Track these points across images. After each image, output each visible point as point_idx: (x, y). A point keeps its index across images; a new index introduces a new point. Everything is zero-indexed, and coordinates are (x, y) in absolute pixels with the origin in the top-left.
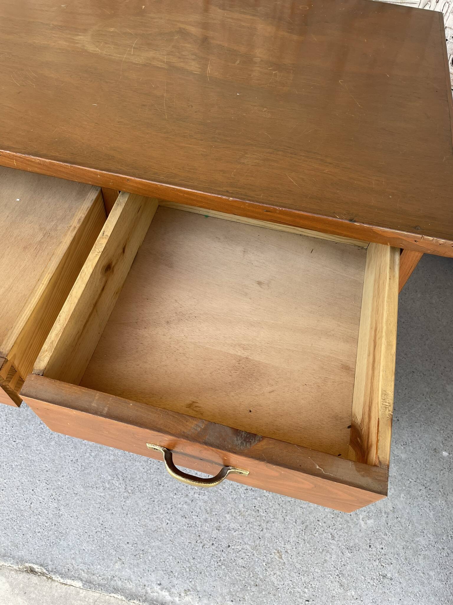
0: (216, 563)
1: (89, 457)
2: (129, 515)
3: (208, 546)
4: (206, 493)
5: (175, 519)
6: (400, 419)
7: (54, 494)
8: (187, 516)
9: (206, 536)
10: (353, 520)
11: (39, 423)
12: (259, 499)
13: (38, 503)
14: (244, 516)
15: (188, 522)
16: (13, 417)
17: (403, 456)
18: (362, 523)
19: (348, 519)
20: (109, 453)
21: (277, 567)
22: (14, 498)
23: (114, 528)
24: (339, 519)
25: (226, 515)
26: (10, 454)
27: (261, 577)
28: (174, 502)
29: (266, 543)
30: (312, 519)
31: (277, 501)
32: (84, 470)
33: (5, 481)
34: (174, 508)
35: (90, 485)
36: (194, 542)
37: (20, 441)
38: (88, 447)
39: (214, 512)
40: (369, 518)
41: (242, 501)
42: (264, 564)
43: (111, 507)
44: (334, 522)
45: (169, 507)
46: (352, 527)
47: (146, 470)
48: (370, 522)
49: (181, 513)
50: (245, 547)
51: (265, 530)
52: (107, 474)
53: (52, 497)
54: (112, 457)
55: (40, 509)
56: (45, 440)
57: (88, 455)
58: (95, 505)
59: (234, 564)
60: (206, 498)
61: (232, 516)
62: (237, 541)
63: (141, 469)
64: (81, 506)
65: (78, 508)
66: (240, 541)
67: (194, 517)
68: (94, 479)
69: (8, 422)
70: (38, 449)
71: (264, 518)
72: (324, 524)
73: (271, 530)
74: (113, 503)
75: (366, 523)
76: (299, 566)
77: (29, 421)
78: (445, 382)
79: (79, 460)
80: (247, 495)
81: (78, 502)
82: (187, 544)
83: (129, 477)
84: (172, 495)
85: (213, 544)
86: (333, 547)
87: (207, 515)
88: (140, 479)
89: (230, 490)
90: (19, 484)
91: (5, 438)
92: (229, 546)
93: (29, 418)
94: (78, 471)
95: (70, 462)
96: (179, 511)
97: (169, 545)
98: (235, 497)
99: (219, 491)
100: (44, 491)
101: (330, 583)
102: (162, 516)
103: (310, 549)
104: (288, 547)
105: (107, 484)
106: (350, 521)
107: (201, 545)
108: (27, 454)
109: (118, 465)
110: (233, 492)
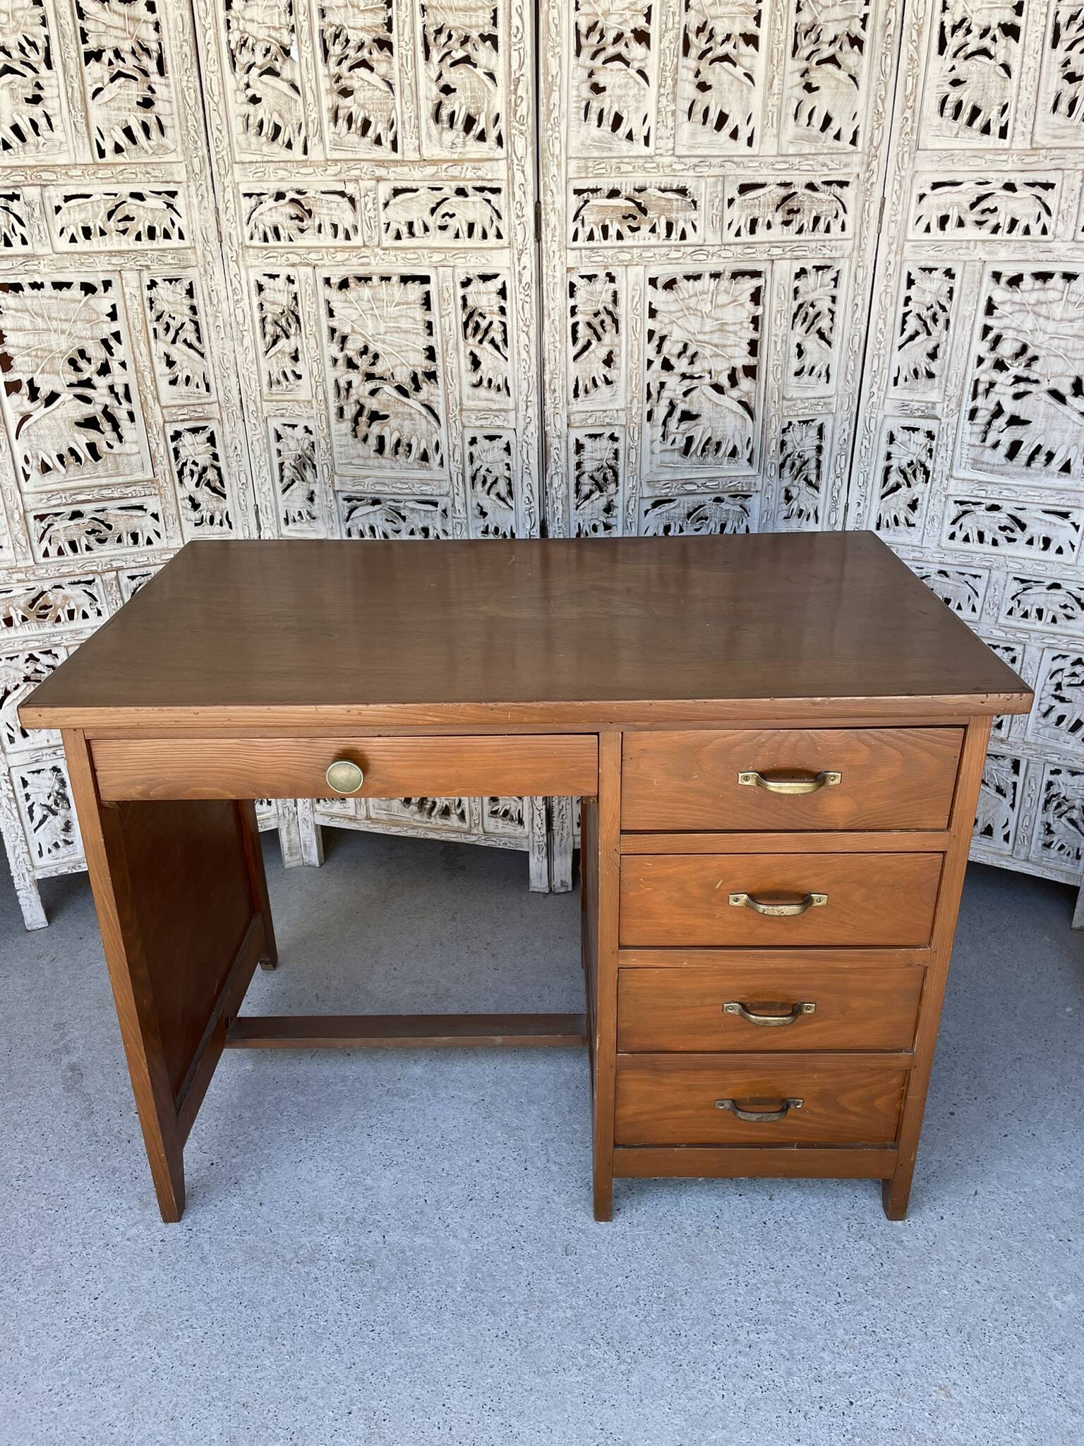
0: (841, 1437)
1: (527, 1323)
2: (646, 1401)
3: (814, 1414)
4: (770, 1328)
5: (734, 1386)
6: (1037, 1133)
7: (488, 1401)
8: (753, 1375)
9: (802, 1398)
10: (1039, 1303)
11: (406, 1288)
12: (865, 1313)
13: (463, 1424)
14: (853, 1347)
15: (760, 1384)
16: (351, 1290)
17: (1071, 1185)
18: (1058, 1304)
19: (1032, 1304)
20: (562, 1307)
21: (951, 1412)
22: (413, 1430)
23: (628, 1429)
24: (1017, 1308)
25: (822, 1354)
26: (372, 1354)
27: (932, 1437)
28: (719, 1357)
29: (913, 1381)
30: (971, 1320)
31: (898, 1308)
32: (526, 1347)
33: (383, 1403)
34: (722, 1367)
35: (551, 1369)
36: (785, 1414)
37: (382, 1328)
38: (517, 1305)
39: (798, 1354)
40: (1065, 1293)
41: (838, 1325)
42: (927, 1414)
43: (606, 1396)
44: (1011, 1315)
45: (712, 1367)
46: (1044, 1313)
47: (642, 1318)
48: (1070, 1298)
49: (739, 1372)
50: (879, 1397)
51: (901, 1361)
52: (573, 1343)
53: (487, 1408)
54: (569, 1313)
55: (473, 1435)
56: (429, 1313)
57: (522, 1319)
58: (574, 1400)
59: (873, 1429)
60: (772, 1335)
61: (833, 1352)
62: (862, 1390)
63: (632, 1318)
64: (548, 1408)
65: (544, 1413)
66: (867, 1389)
67: (765, 1373)
68: (553, 1357)
69: (345, 1300)
70: (423, 1332)
71: (890, 1342)
72: (996, 1324)
73: (910, 1356)
74: (607, 1388)
75: (1064, 1303)
76: (987, 1401)
77: (386, 1289)
78: (1076, 1062)
79: (509, 1333)
80: (843, 1312)
81: (539, 1402)
82: (775, 1420)
83: (616, 1336)
84: (710, 1348)
85: (821, 1408)
86: (1030, 1354)
87: (789, 1364)
88: (638, 1335)
89: (809, 1311)
90: (412, 1401)
91: (350, 1329)
92: (851, 1403)
93: (384, 1284)
94: (516, 1350)
95: (495, 1339)
96: (734, 1369)
97: (743, 1432)
98: (822, 1320)
99: (791, 1318)
100: (467, 1402)
101: (1053, 1412)
102: (707, 1387)
103: (994, 1369)
104: (954, 1375)
105: (580, 1359)
106: (1037, 1307)
107: (801, 1415)
108: (405, 1346)
109: (586, 1322)
110: (816, 1313)
